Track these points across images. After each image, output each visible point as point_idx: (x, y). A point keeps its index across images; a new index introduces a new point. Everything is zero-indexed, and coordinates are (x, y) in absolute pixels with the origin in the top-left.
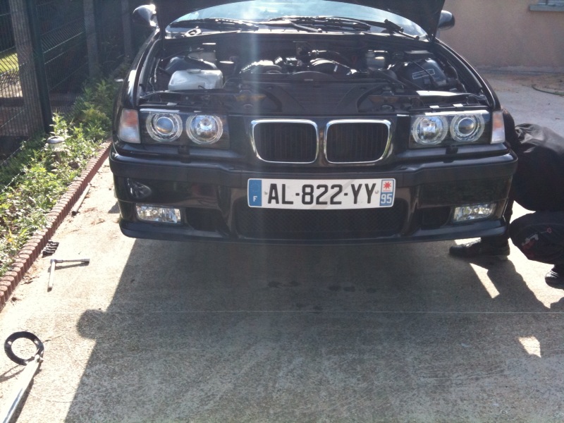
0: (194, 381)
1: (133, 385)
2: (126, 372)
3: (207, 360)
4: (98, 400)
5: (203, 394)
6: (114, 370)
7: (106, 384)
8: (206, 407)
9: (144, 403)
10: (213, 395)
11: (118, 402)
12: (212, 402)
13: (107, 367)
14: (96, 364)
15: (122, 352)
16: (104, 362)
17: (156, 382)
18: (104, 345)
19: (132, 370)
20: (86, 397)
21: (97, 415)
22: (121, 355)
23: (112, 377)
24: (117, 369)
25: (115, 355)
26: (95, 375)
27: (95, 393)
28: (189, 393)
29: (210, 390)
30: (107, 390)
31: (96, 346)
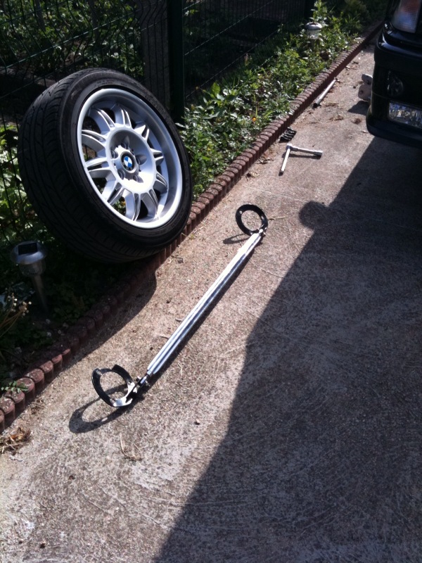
0: (400, 295)
1: (341, 280)
2: (336, 267)
3: (418, 280)
4: (306, 283)
5: (406, 309)
6: (326, 261)
7: (316, 271)
8: (408, 323)
9: (348, 299)
10: (416, 313)
11: (325, 291)
12: (414, 319)
13: (320, 258)
14: (310, 252)
15: (337, 248)
16: (319, 252)
17: (363, 284)
18: (321, 237)
19: (342, 266)
20: (297, 278)
21: (304, 296)
22: (335, 250)
23: (323, 268)
24: (328, 262)
25: (329, 248)
26: (308, 261)
27: (306, 276)
28: (393, 304)
29: (415, 308)
30: (316, 277)
31: (313, 236)
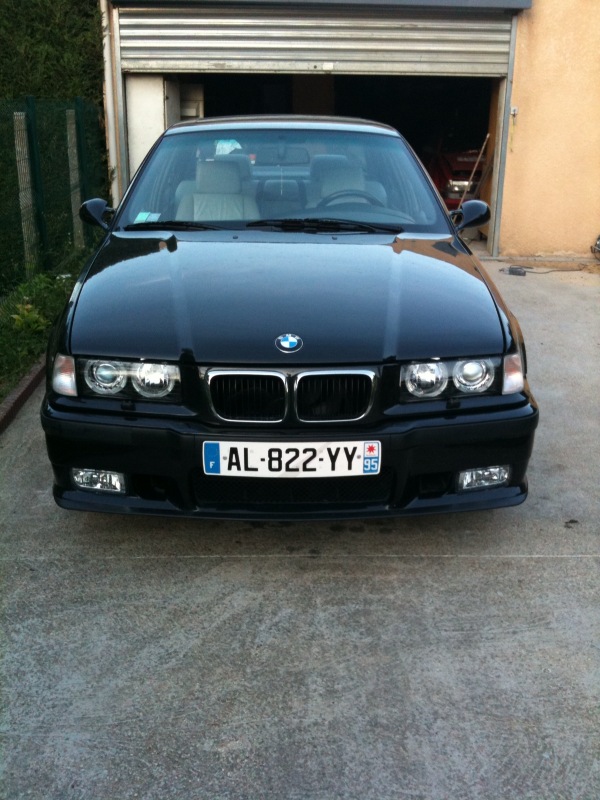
0: (152, 636)
1: (75, 642)
2: (66, 628)
3: (169, 613)
4: (29, 658)
5: (162, 650)
6: (51, 625)
7: (39, 641)
8: (166, 666)
9: (88, 661)
10: (175, 652)
11: (56, 661)
12: (174, 660)
13: (43, 622)
14: (28, 618)
15: (62, 604)
16: (39, 616)
17: (104, 638)
18: (39, 596)
19: (73, 624)
20: (15, 656)
21: (29, 675)
22: (60, 607)
23: (48, 633)
24: (54, 624)
25: (53, 607)
26: (26, 630)
27: (28, 650)
28: (145, 650)
29: (172, 646)
30: (42, 647)
